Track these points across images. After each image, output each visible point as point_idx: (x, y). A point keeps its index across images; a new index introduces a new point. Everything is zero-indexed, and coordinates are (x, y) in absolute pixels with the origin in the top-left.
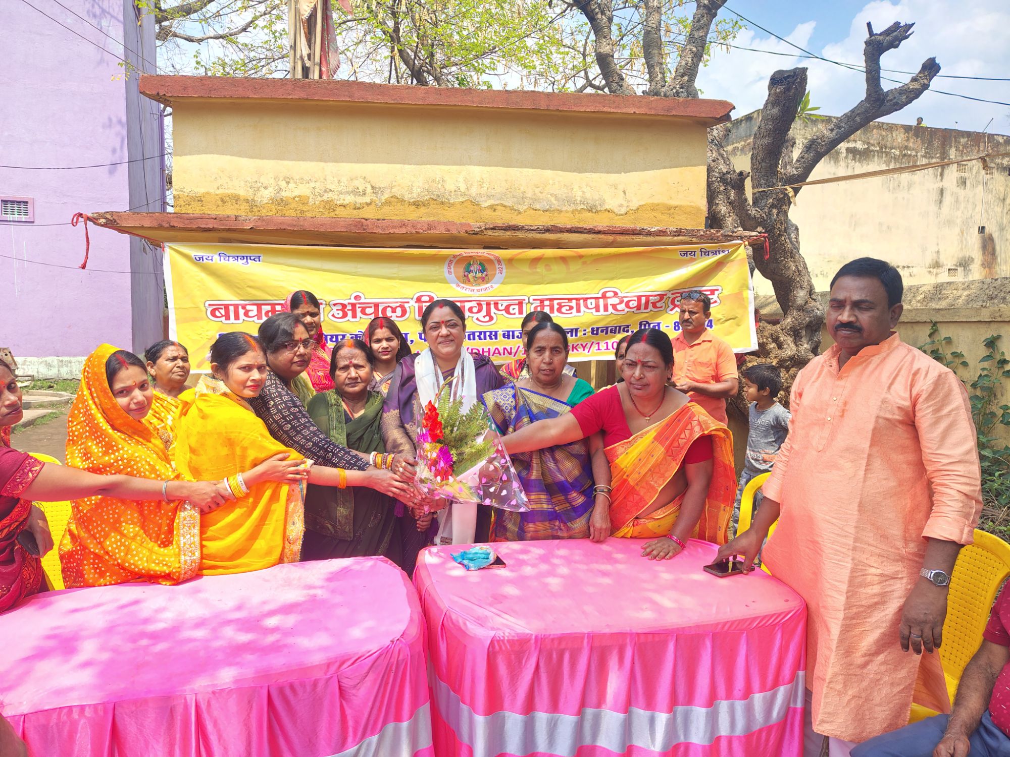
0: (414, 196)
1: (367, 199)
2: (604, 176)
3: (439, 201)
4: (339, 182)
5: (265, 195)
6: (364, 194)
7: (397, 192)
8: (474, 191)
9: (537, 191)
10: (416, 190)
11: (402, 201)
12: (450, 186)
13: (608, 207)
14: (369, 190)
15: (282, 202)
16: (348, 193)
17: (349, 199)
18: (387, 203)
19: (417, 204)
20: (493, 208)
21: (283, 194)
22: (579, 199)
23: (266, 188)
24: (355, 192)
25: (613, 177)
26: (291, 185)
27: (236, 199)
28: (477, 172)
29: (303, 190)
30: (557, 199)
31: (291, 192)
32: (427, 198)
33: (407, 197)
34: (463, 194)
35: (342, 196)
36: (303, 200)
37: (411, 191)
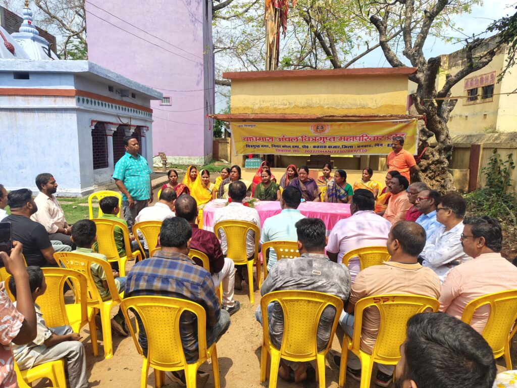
0: (302, 105)
1: (287, 107)
2: (368, 96)
3: (310, 107)
4: (279, 101)
5: (257, 106)
6: (286, 105)
7: (297, 104)
8: (322, 103)
9: (344, 102)
10: (303, 103)
11: (298, 107)
12: (314, 101)
13: (369, 106)
14: (288, 104)
15: (261, 108)
16: (281, 105)
17: (282, 107)
18: (294, 107)
19: (303, 108)
20: (328, 108)
21: (262, 106)
22: (358, 104)
23: (257, 104)
24: (284, 104)
25: (372, 96)
26: (264, 103)
27: (248, 108)
28: (323, 96)
29: (268, 104)
30: (351, 104)
31: (264, 105)
32: (306, 105)
33: (300, 105)
34: (319, 104)
35: (279, 106)
36: (268, 108)
37: (301, 104)
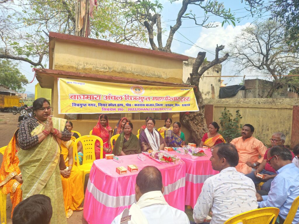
1: (107, 70)
3: (124, 72)
4: (100, 65)
5: (81, 67)
7: (114, 69)
8: (133, 71)
10: (119, 69)
11: (115, 71)
12: (127, 69)
13: (162, 77)
14: (108, 68)
15: (85, 69)
16: (102, 68)
18: (112, 72)
19: (119, 73)
20: (137, 75)
21: (85, 67)
22: (156, 75)
23: (81, 65)
24: (104, 68)
26: (88, 65)
27: (73, 67)
28: (134, 65)
29: (91, 67)
31: (88, 67)
32: (122, 71)
33: (117, 71)
34: (130, 71)
35: (101, 69)
36: (91, 69)
37: (118, 69)
